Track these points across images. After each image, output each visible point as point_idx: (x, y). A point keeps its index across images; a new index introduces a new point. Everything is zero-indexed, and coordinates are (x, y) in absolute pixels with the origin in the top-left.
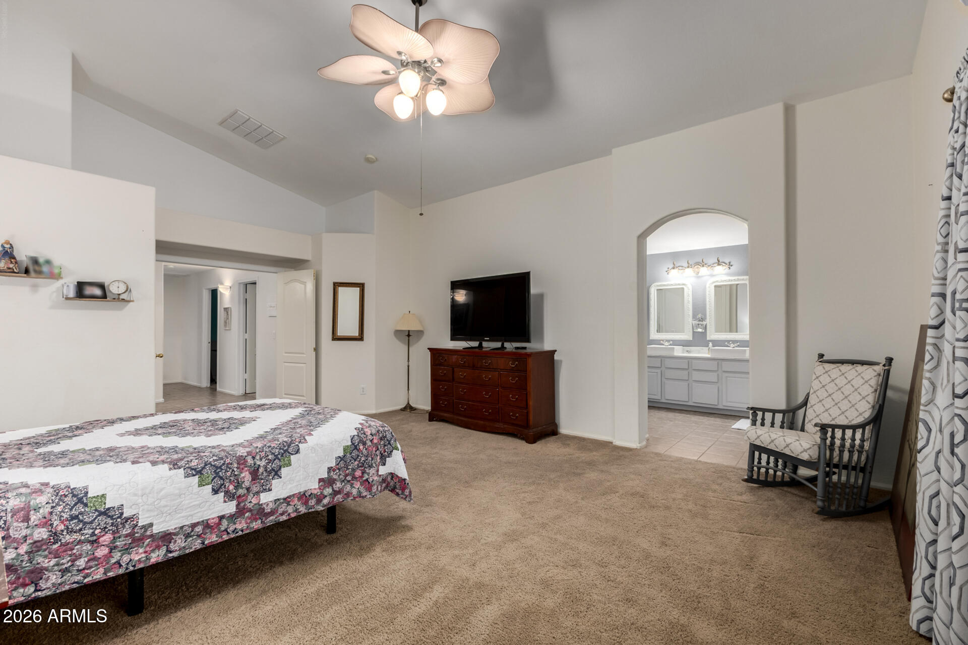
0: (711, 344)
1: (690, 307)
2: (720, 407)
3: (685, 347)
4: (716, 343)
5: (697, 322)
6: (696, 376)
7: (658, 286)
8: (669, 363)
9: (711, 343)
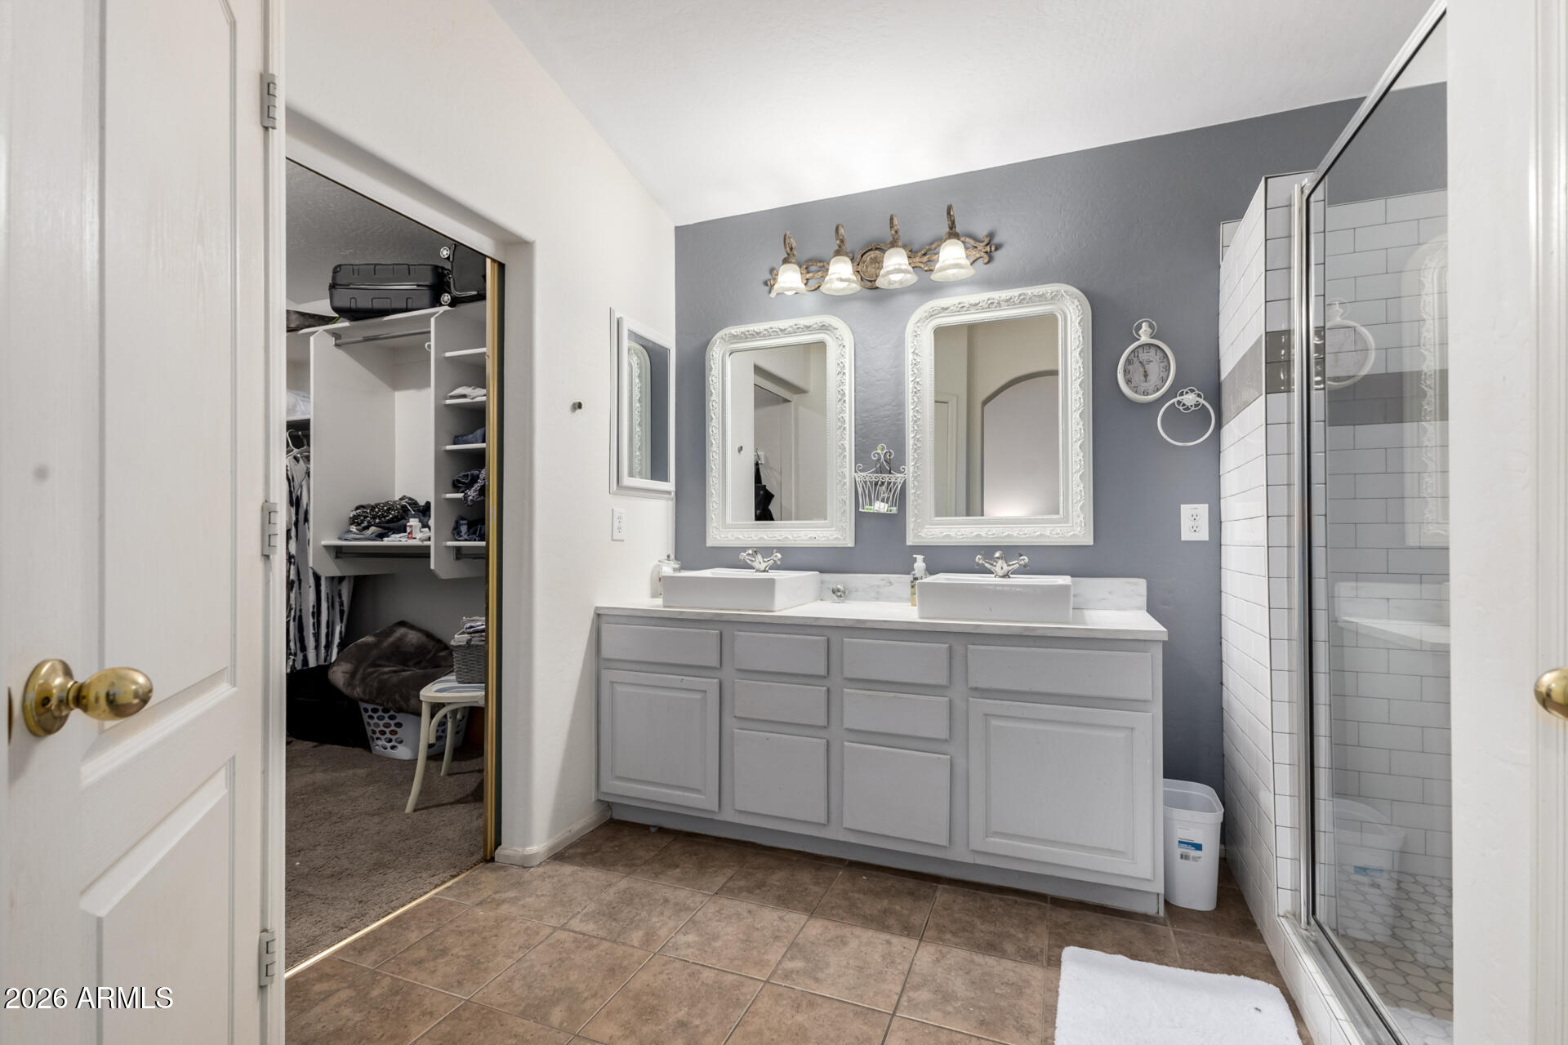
0: (920, 564)
1: (847, 416)
2: (960, 854)
3: (827, 577)
4: (942, 558)
5: (869, 476)
6: (859, 710)
7: (736, 338)
8: (749, 649)
9: (920, 558)
